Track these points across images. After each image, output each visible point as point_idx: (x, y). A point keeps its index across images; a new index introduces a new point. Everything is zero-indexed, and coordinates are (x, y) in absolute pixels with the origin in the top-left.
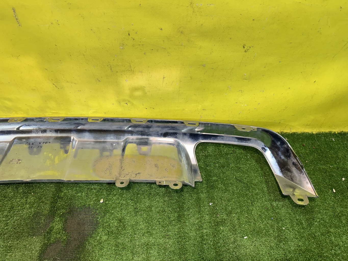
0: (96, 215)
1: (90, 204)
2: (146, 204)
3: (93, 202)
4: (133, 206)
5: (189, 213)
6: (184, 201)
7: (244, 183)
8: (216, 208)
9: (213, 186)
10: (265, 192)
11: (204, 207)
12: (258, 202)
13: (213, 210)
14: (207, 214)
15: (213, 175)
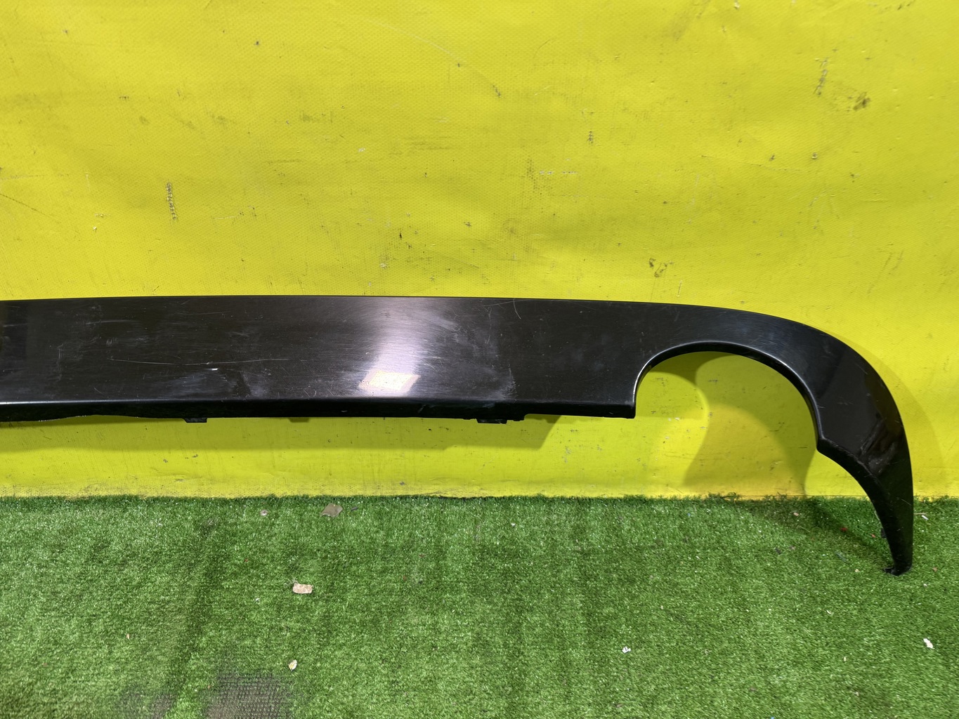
0: (288, 695)
1: (274, 668)
2: (421, 673)
3: (281, 663)
4: (387, 675)
5: (538, 700)
6: (524, 668)
7: (688, 623)
8: (614, 688)
9: (605, 631)
10: (746, 648)
11: (580, 685)
12: (729, 673)
13: (604, 692)
14: (589, 705)
15: (603, 602)
